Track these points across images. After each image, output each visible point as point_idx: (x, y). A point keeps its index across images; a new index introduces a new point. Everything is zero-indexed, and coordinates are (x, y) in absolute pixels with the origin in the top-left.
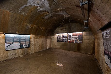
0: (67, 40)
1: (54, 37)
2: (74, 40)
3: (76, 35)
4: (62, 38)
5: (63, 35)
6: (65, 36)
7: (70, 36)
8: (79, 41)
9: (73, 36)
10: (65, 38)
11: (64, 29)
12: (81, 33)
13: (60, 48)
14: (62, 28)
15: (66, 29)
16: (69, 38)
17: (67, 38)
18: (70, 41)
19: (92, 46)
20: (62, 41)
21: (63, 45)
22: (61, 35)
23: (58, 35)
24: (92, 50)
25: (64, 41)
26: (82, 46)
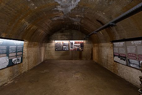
0: (69, 48)
1: (50, 45)
2: (77, 48)
3: (78, 43)
4: (63, 46)
5: (64, 42)
6: (66, 44)
7: (72, 43)
8: (81, 49)
9: (76, 44)
10: (66, 46)
11: (65, 35)
12: (83, 41)
13: (60, 59)
14: (62, 34)
15: (67, 35)
16: (71, 46)
17: (69, 46)
18: (72, 49)
19: (91, 53)
20: (63, 50)
21: (63, 55)
22: (61, 42)
23: (56, 42)
24: (91, 57)
25: (66, 49)
26: (84, 53)
